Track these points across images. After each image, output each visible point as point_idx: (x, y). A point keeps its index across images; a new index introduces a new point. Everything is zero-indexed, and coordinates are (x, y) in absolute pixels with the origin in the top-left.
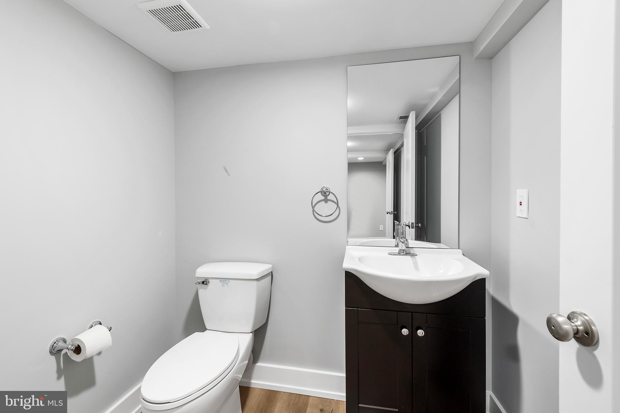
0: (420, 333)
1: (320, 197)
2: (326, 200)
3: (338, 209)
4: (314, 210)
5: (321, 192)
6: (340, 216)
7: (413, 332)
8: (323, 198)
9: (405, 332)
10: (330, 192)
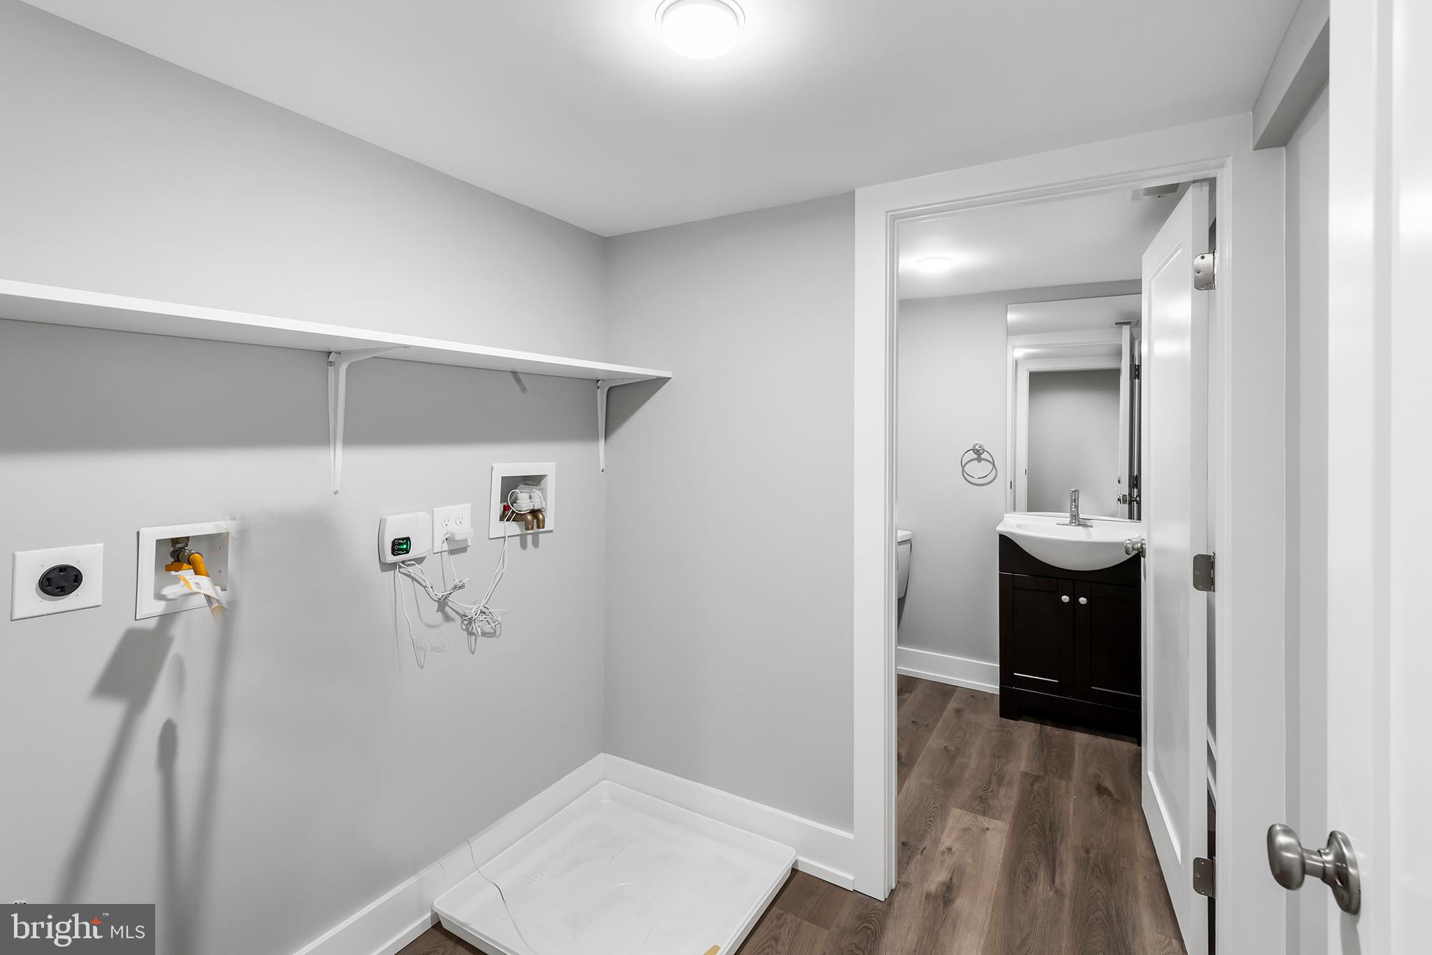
0: (1083, 600)
1: (972, 455)
2: (979, 459)
3: (994, 469)
4: (963, 471)
5: (973, 450)
6: (996, 480)
7: (1074, 600)
8: (976, 456)
9: (1065, 598)
10: (984, 451)
